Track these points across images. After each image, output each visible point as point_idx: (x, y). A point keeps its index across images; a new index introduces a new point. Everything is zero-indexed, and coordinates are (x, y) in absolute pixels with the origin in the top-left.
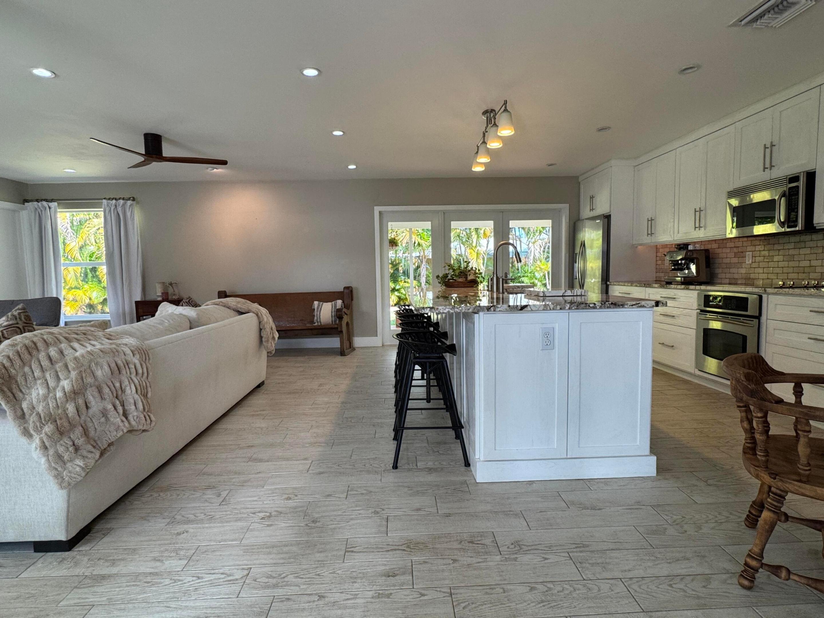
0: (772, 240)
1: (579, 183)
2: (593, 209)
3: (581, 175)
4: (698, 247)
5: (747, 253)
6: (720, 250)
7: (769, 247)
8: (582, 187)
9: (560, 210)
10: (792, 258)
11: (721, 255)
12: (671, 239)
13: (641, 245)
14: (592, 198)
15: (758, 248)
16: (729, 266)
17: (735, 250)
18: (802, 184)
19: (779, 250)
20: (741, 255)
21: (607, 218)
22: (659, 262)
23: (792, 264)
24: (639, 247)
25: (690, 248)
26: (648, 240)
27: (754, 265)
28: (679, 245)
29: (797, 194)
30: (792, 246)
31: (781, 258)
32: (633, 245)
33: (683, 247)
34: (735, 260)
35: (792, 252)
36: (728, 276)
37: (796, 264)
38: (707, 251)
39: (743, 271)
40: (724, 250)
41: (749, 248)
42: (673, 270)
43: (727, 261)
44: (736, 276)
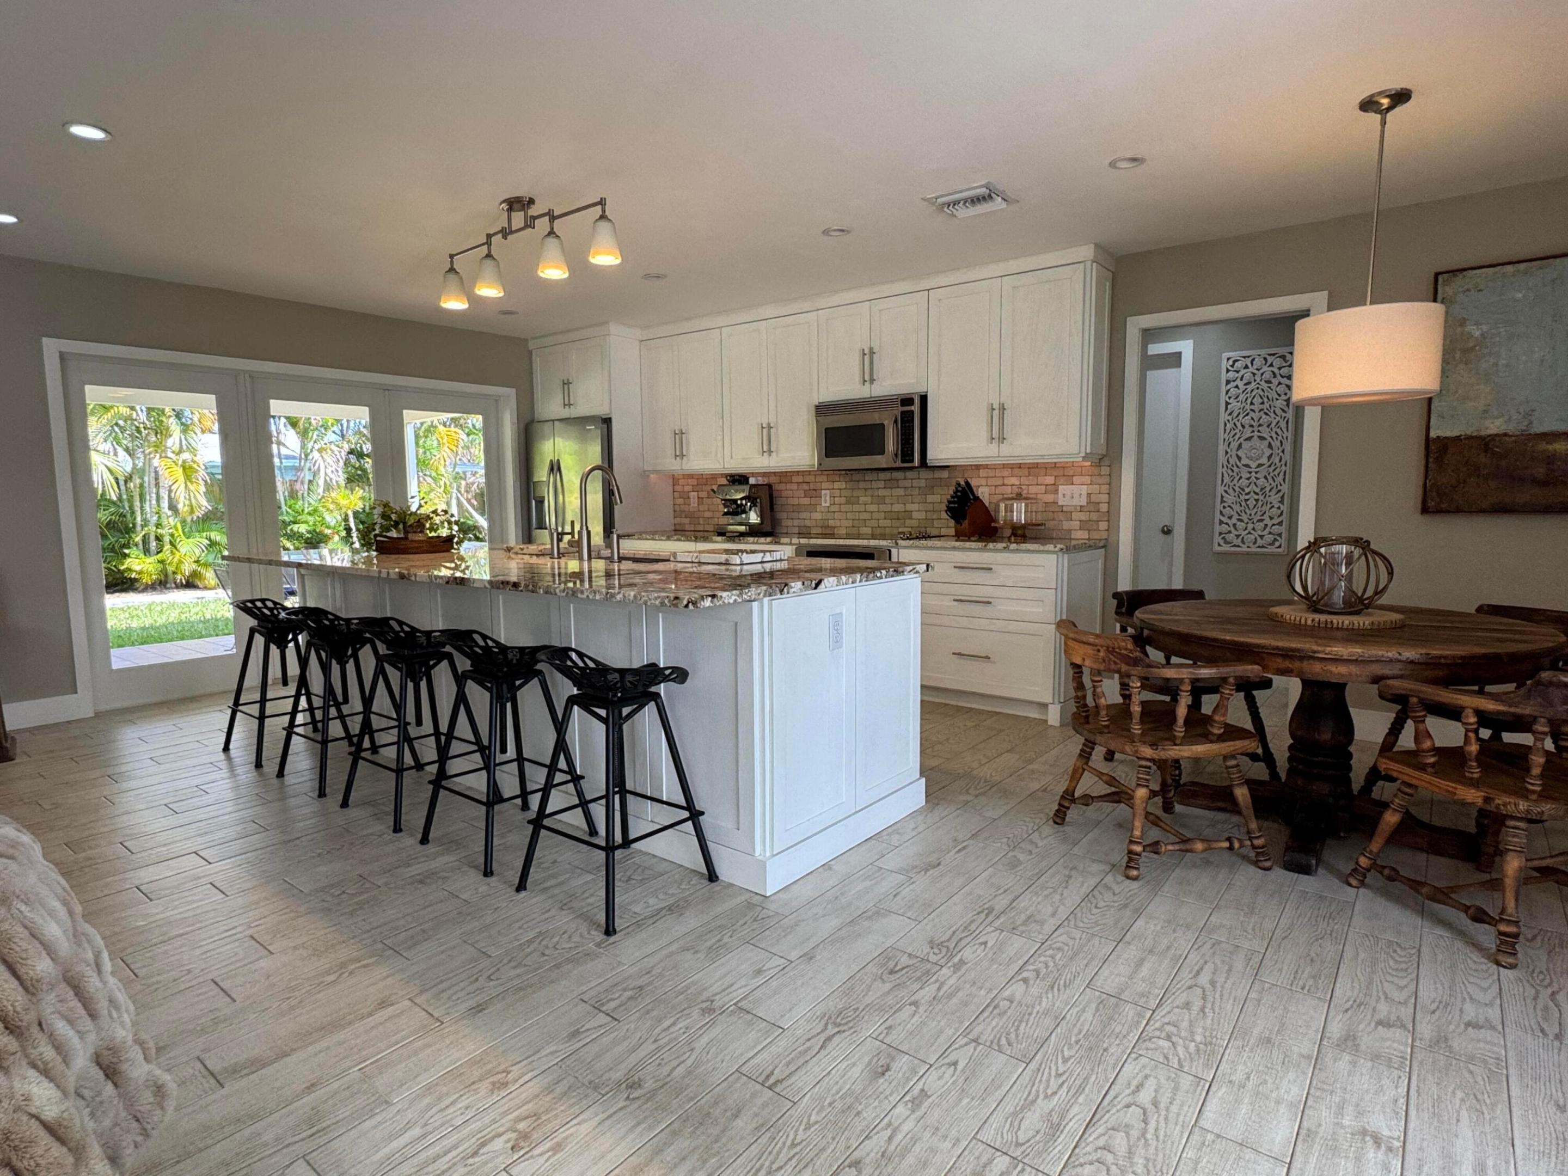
0: (857, 476)
1: (530, 353)
2: (570, 405)
3: (533, 339)
4: (761, 480)
5: (823, 492)
6: (782, 486)
7: (850, 485)
8: (537, 361)
9: (496, 400)
10: (881, 500)
11: (784, 494)
12: (718, 466)
13: (656, 472)
14: (566, 383)
15: (837, 485)
16: (798, 508)
17: (805, 487)
18: (916, 408)
19: (866, 489)
20: (814, 493)
21: (607, 421)
22: (680, 501)
23: (882, 507)
24: (652, 476)
25: (752, 481)
26: (675, 466)
27: (833, 509)
28: (732, 476)
29: (912, 421)
30: (881, 484)
31: (869, 499)
32: (644, 471)
33: (739, 479)
34: (806, 501)
35: (881, 492)
36: (796, 523)
37: (888, 508)
38: (770, 486)
39: (818, 516)
40: (789, 486)
41: (825, 485)
42: (725, 514)
43: (796, 501)
44: (808, 523)
